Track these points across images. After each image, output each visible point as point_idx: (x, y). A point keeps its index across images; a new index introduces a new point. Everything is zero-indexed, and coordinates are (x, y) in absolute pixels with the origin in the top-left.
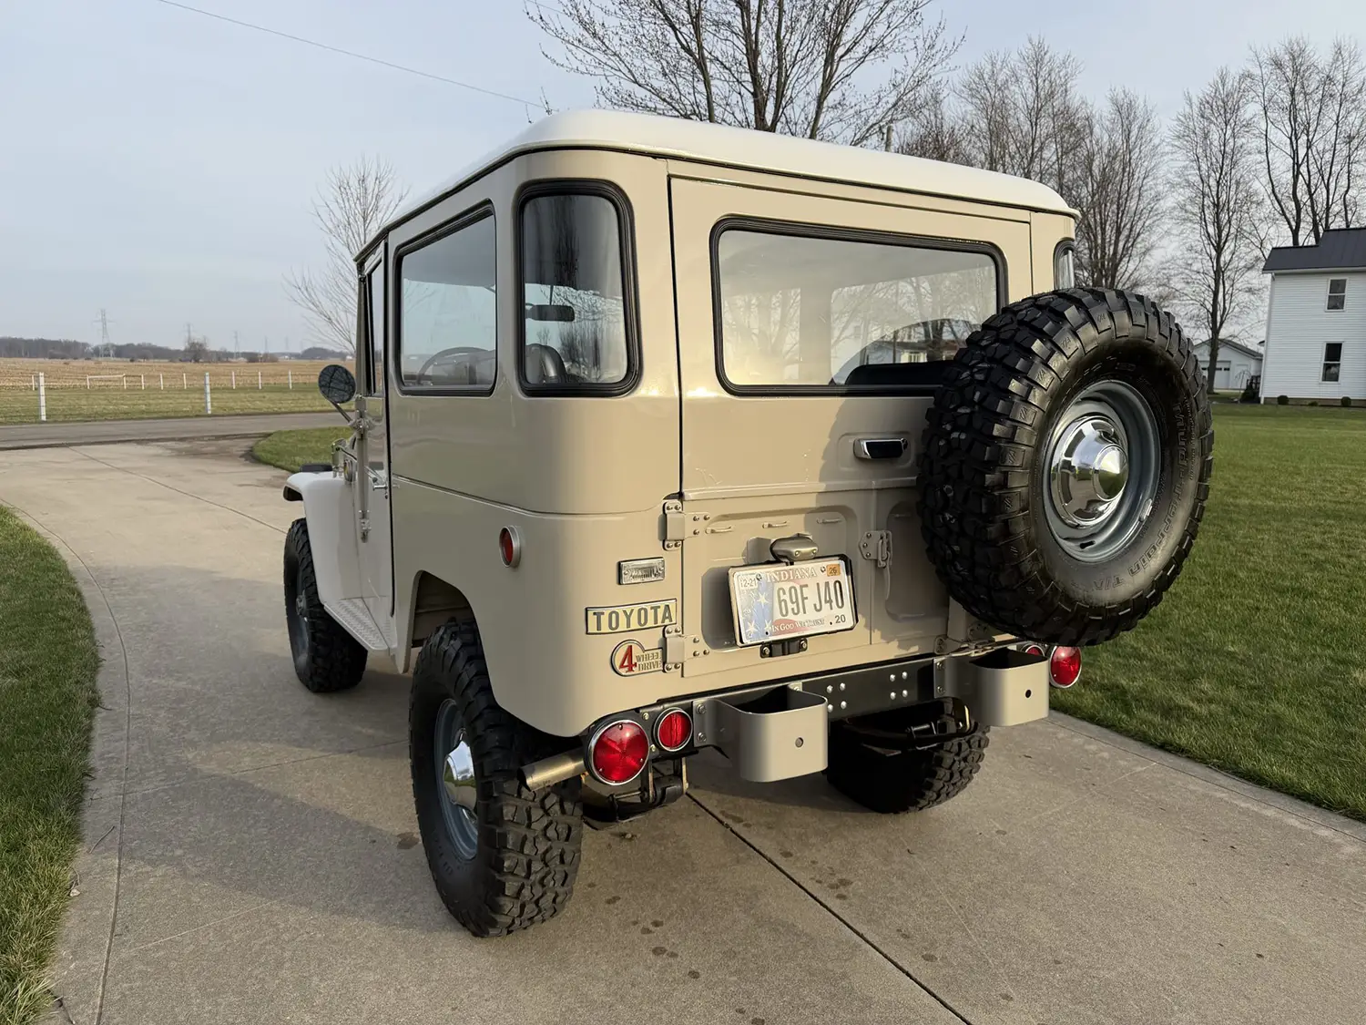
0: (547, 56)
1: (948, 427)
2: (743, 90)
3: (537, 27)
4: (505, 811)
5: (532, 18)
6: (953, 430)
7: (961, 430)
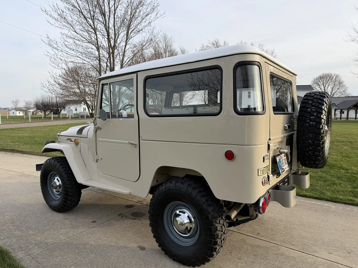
0: (48, 22)
1: (309, 121)
2: (105, 38)
3: (44, 13)
4: (218, 228)
5: (43, 11)
6: (310, 122)
7: (313, 121)
